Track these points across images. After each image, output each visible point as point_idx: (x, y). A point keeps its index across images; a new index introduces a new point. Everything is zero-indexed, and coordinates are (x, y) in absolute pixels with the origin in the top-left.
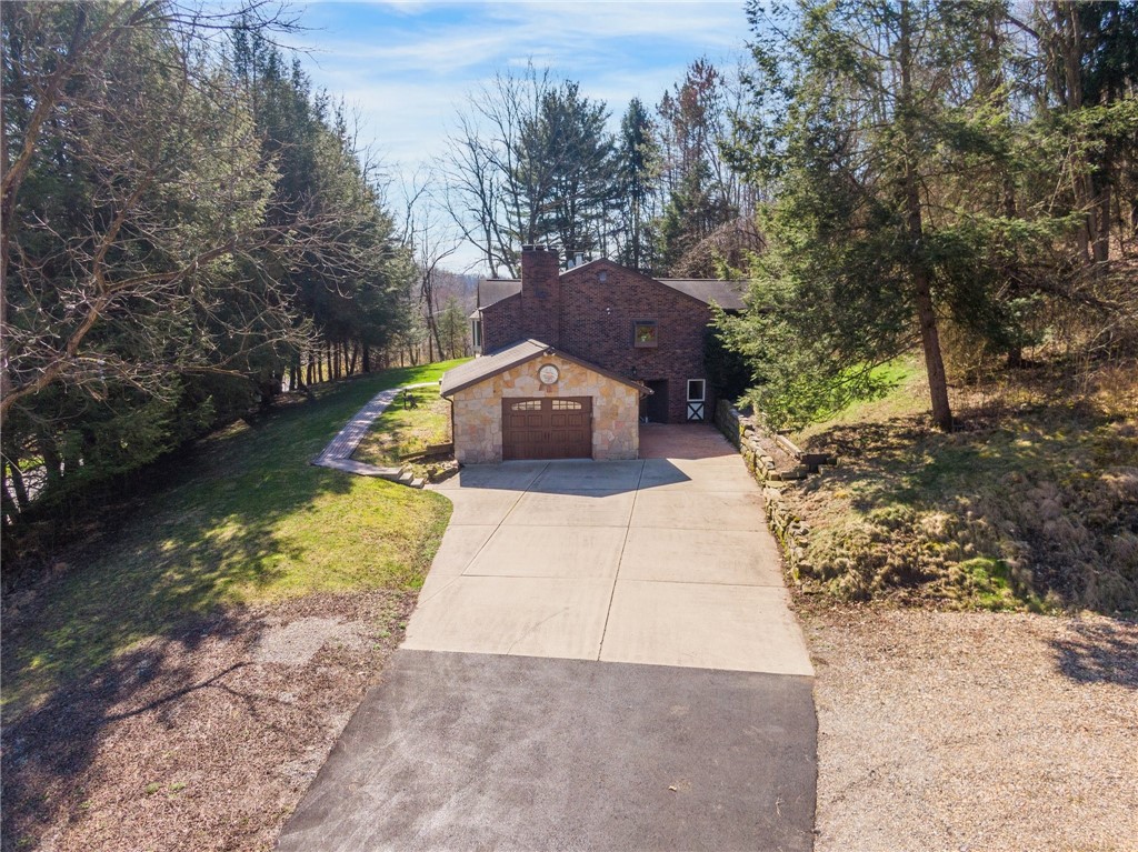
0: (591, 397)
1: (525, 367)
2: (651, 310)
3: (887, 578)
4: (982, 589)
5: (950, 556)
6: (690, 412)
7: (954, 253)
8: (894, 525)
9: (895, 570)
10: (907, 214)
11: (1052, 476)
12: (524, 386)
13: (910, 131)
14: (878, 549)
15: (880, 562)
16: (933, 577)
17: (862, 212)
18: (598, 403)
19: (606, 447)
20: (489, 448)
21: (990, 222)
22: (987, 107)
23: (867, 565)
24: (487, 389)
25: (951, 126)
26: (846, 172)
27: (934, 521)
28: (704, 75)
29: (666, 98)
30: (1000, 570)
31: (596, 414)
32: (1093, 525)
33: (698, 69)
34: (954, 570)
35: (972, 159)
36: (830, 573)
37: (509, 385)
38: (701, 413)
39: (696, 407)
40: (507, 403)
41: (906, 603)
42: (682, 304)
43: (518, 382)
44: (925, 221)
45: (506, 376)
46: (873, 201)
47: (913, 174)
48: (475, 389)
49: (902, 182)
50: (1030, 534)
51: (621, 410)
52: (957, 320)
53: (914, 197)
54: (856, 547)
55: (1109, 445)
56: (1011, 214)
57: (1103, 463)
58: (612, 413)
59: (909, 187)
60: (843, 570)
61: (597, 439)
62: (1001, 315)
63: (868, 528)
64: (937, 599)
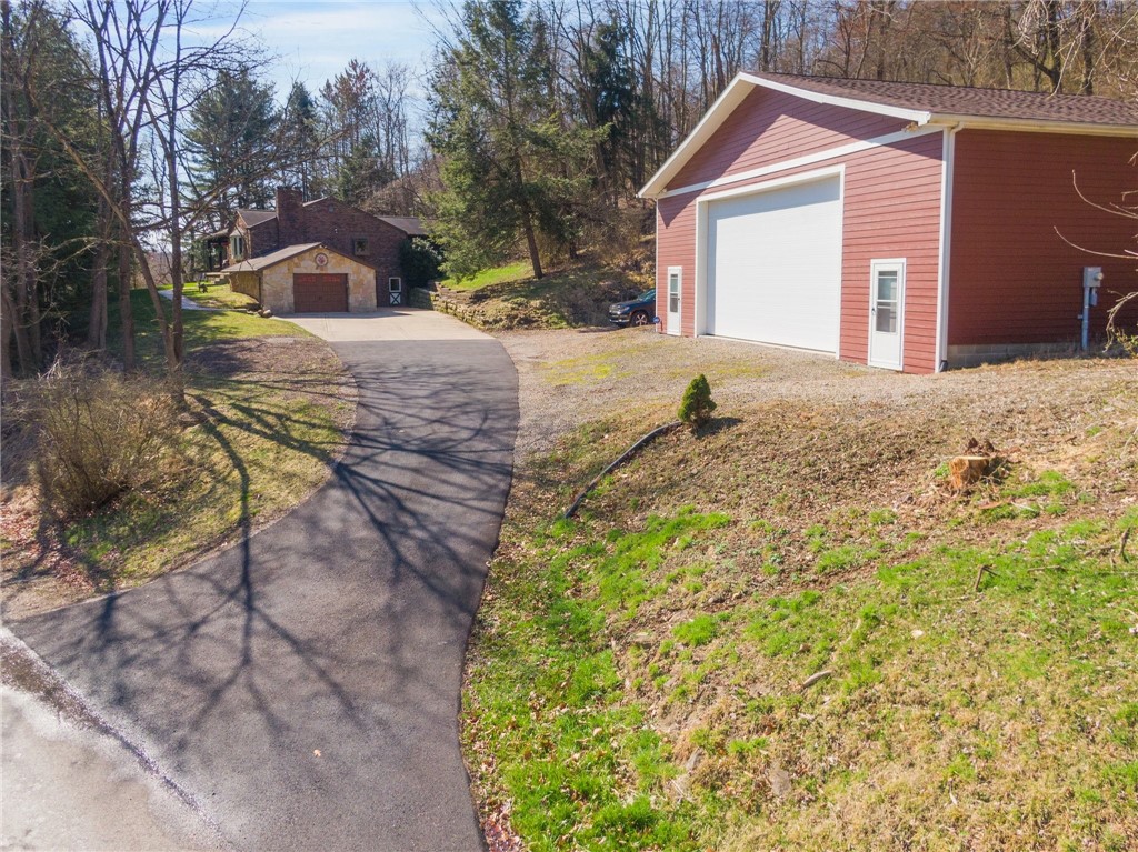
0: (346, 275)
1: (307, 254)
2: (364, 231)
3: (519, 322)
4: (556, 324)
5: (542, 314)
6: (392, 299)
7: (537, 191)
8: (521, 304)
9: (522, 319)
10: (515, 174)
11: (581, 286)
12: (308, 267)
13: (514, 135)
14: (514, 313)
15: (516, 316)
16: (537, 321)
17: (493, 173)
18: (352, 278)
19: (357, 305)
20: (286, 305)
21: (552, 179)
22: (548, 124)
23: (511, 318)
24: (284, 268)
25: (532, 133)
26: (484, 151)
27: (536, 303)
28: (358, 71)
29: (328, 86)
30: (562, 318)
31: (351, 284)
32: (596, 300)
33: (354, 65)
34: (544, 318)
35: (542, 149)
36: (496, 322)
37: (297, 266)
38: (399, 299)
39: (395, 295)
40: (296, 276)
41: (527, 329)
42: (383, 228)
43: (302, 264)
44: (524, 178)
45: (296, 260)
46: (498, 167)
47: (517, 155)
48: (277, 268)
49: (512, 158)
50: (574, 306)
51: (365, 282)
52: (543, 229)
53: (518, 165)
54: (506, 312)
55: (603, 274)
56: (565, 177)
57: (600, 280)
58: (360, 284)
59: (515, 161)
60: (501, 320)
61: (352, 300)
62: (561, 223)
63: (509, 305)
64: (539, 328)
